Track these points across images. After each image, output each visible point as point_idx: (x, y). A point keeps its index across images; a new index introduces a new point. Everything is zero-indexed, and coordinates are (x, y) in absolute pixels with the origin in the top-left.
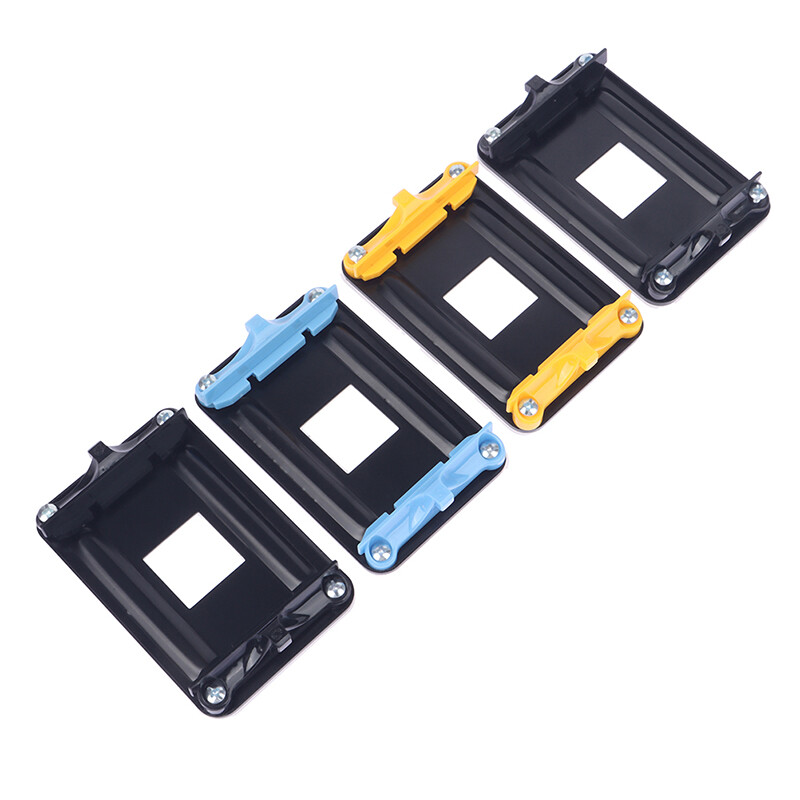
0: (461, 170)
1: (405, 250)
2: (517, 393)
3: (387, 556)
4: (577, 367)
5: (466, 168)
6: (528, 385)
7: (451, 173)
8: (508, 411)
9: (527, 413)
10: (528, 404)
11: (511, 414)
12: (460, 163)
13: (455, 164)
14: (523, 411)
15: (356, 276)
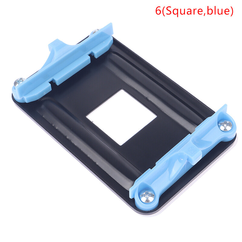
3: (151, 199)
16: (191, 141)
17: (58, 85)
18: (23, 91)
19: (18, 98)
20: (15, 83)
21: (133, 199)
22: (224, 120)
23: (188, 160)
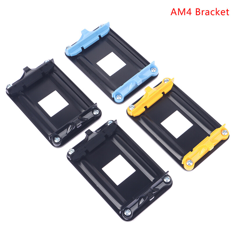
0: (168, 81)
1: (148, 107)
2: (186, 157)
4: (207, 149)
5: (170, 80)
6: (189, 155)
7: (164, 81)
8: (182, 163)
9: (189, 164)
10: (189, 162)
11: (183, 164)
12: (168, 78)
13: (166, 78)
14: (188, 164)
15: (131, 115)
16: (138, 76)
17: (85, 49)
18: (70, 51)
19: (68, 54)
20: (67, 48)
21: (114, 98)
22: (153, 67)
23: (136, 83)
